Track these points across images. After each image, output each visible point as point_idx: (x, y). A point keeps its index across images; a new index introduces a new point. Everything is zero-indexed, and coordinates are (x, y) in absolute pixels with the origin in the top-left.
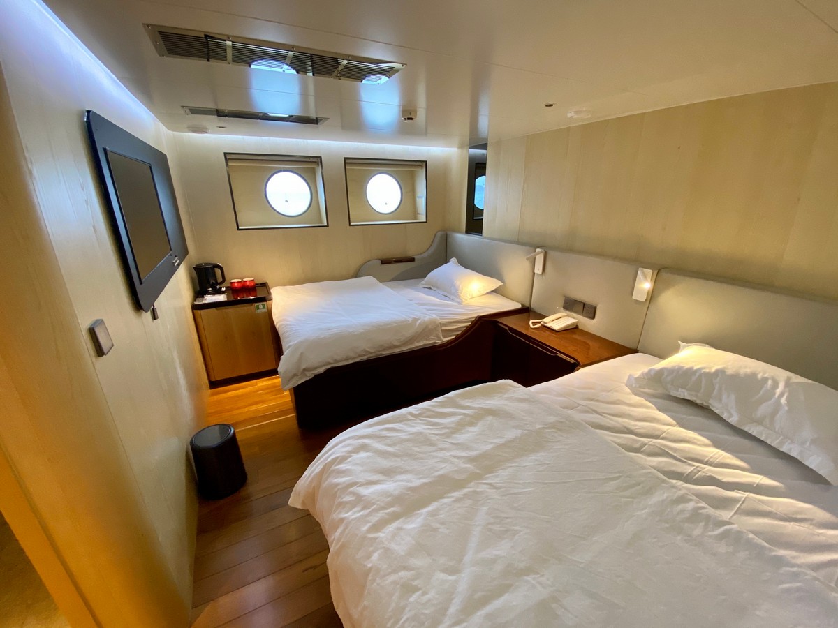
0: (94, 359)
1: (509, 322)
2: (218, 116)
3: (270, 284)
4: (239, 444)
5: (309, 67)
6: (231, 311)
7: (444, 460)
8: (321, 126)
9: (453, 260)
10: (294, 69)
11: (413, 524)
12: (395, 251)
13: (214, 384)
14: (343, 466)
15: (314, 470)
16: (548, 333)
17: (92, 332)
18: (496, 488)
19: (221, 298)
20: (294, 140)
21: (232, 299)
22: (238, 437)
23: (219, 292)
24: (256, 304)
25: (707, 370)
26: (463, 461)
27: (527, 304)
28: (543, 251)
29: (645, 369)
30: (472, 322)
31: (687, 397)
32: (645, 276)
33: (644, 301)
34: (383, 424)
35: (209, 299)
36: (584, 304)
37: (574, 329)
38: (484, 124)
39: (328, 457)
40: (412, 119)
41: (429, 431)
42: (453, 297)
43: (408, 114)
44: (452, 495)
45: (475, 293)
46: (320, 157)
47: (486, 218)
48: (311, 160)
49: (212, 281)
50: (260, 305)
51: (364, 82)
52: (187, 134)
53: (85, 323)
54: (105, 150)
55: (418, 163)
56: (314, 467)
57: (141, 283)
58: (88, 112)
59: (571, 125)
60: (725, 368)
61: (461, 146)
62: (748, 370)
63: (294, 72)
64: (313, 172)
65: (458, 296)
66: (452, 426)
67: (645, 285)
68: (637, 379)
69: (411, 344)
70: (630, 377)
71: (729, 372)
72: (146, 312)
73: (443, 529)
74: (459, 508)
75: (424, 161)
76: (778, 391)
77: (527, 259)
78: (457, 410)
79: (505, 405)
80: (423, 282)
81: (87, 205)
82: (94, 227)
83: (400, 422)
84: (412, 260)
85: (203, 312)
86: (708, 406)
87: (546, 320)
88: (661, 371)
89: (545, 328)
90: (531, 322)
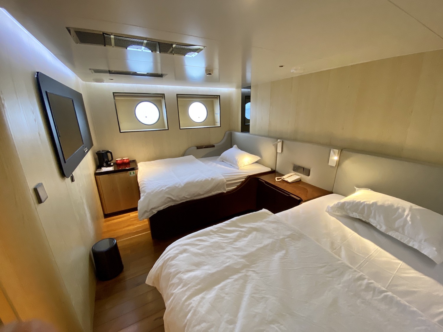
0: (36, 205)
1: (265, 178)
2: (110, 73)
3: (137, 161)
4: (119, 248)
5: (158, 49)
6: (116, 176)
7: (229, 257)
8: (164, 78)
9: (235, 146)
10: (150, 50)
11: (211, 295)
12: (204, 142)
13: (106, 216)
14: (173, 262)
15: (159, 264)
16: (285, 184)
17: (36, 190)
18: (257, 273)
19: (111, 169)
20: (150, 85)
21: (117, 169)
22: (119, 245)
23: (109, 166)
24: (129, 172)
25: (368, 203)
26: (239, 257)
27: (274, 169)
28: (281, 141)
29: (336, 202)
30: (246, 178)
31: (358, 217)
32: (334, 153)
33: (334, 166)
34: (196, 237)
35: (104, 169)
36: (304, 168)
37: (299, 181)
38: (249, 76)
39: (166, 257)
40: (211, 74)
41: (221, 241)
42: (234, 165)
43: (209, 72)
44: (233, 277)
45: (246, 163)
46: (164, 94)
47: (251, 124)
48: (159, 95)
49: (106, 160)
50: (132, 172)
51: (186, 56)
52: (93, 83)
53: (31, 186)
54: (46, 92)
55: (215, 97)
56: (159, 262)
57: (65, 162)
58: (38, 73)
59: (293, 76)
60: (377, 201)
61: (237, 87)
62: (390, 203)
63: (150, 51)
64: (160, 102)
65: (237, 165)
66: (234, 238)
67: (335, 158)
68: (332, 207)
69: (210, 193)
70: (328, 207)
71: (379, 204)
72: (68, 177)
73: (227, 298)
74: (237, 284)
75: (219, 95)
76: (406, 213)
77: (273, 145)
78: (237, 229)
79: (263, 225)
80: (219, 158)
81: (35, 121)
82: (39, 133)
83: (206, 236)
84: (213, 146)
85: (101, 176)
86: (369, 222)
87: (284, 177)
88: (344, 203)
89: (284, 181)
90: (276, 178)
